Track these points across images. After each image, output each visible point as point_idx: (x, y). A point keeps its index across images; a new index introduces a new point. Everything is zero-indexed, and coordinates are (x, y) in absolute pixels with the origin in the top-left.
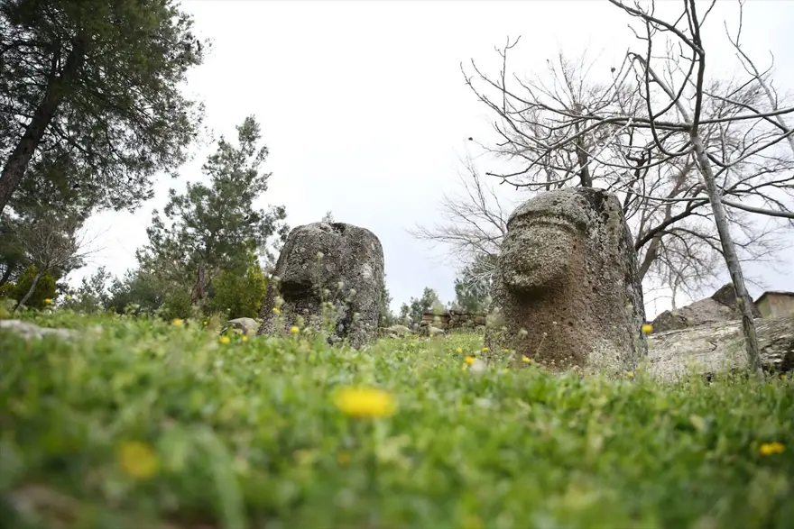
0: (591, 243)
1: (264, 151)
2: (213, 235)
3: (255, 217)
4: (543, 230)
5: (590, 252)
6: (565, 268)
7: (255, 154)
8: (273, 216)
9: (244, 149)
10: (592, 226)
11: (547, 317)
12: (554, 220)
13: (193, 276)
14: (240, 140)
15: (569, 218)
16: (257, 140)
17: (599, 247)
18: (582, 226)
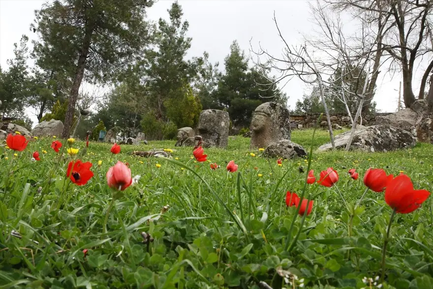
0: (271, 118)
1: (186, 23)
2: (163, 79)
3: (185, 66)
4: (259, 116)
5: (271, 121)
6: (264, 125)
7: (181, 26)
8: (196, 64)
9: (174, 24)
10: (272, 114)
11: (261, 137)
12: (262, 113)
13: (154, 103)
14: (171, 19)
15: (265, 113)
16: (181, 17)
17: (273, 119)
18: (268, 114)
